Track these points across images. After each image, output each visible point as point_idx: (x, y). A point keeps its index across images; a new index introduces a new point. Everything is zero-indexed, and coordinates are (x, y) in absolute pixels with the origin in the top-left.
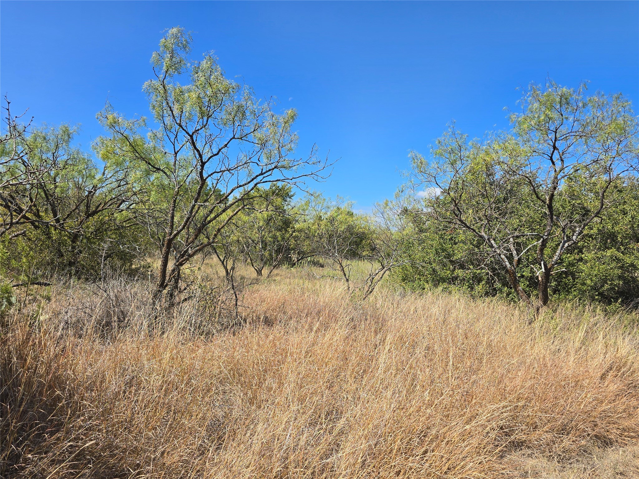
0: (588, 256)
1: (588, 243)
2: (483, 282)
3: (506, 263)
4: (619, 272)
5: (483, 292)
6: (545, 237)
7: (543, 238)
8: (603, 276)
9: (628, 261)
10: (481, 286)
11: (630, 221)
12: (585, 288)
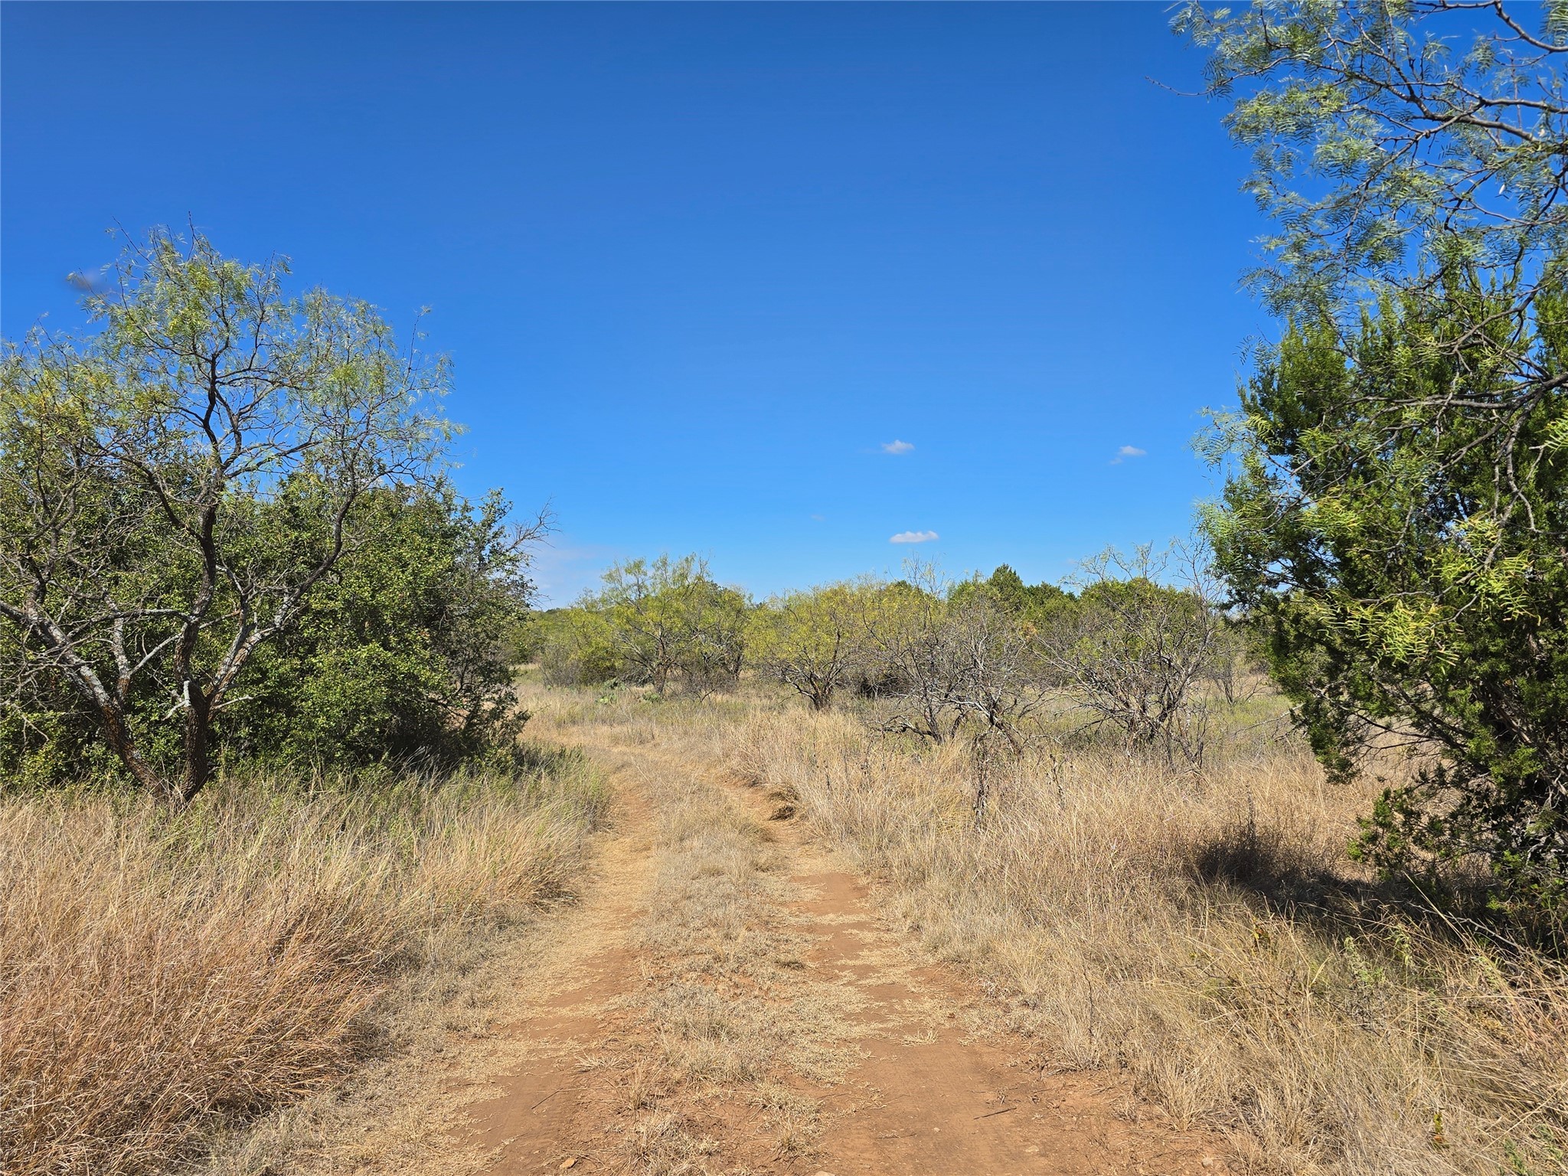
0: (323, 659)
1: (325, 631)
2: (49, 746)
3: (97, 690)
4: (383, 692)
5: (45, 773)
6: (194, 620)
7: (189, 623)
8: (352, 704)
9: (403, 667)
10: (40, 759)
11: (410, 583)
12: (311, 736)
